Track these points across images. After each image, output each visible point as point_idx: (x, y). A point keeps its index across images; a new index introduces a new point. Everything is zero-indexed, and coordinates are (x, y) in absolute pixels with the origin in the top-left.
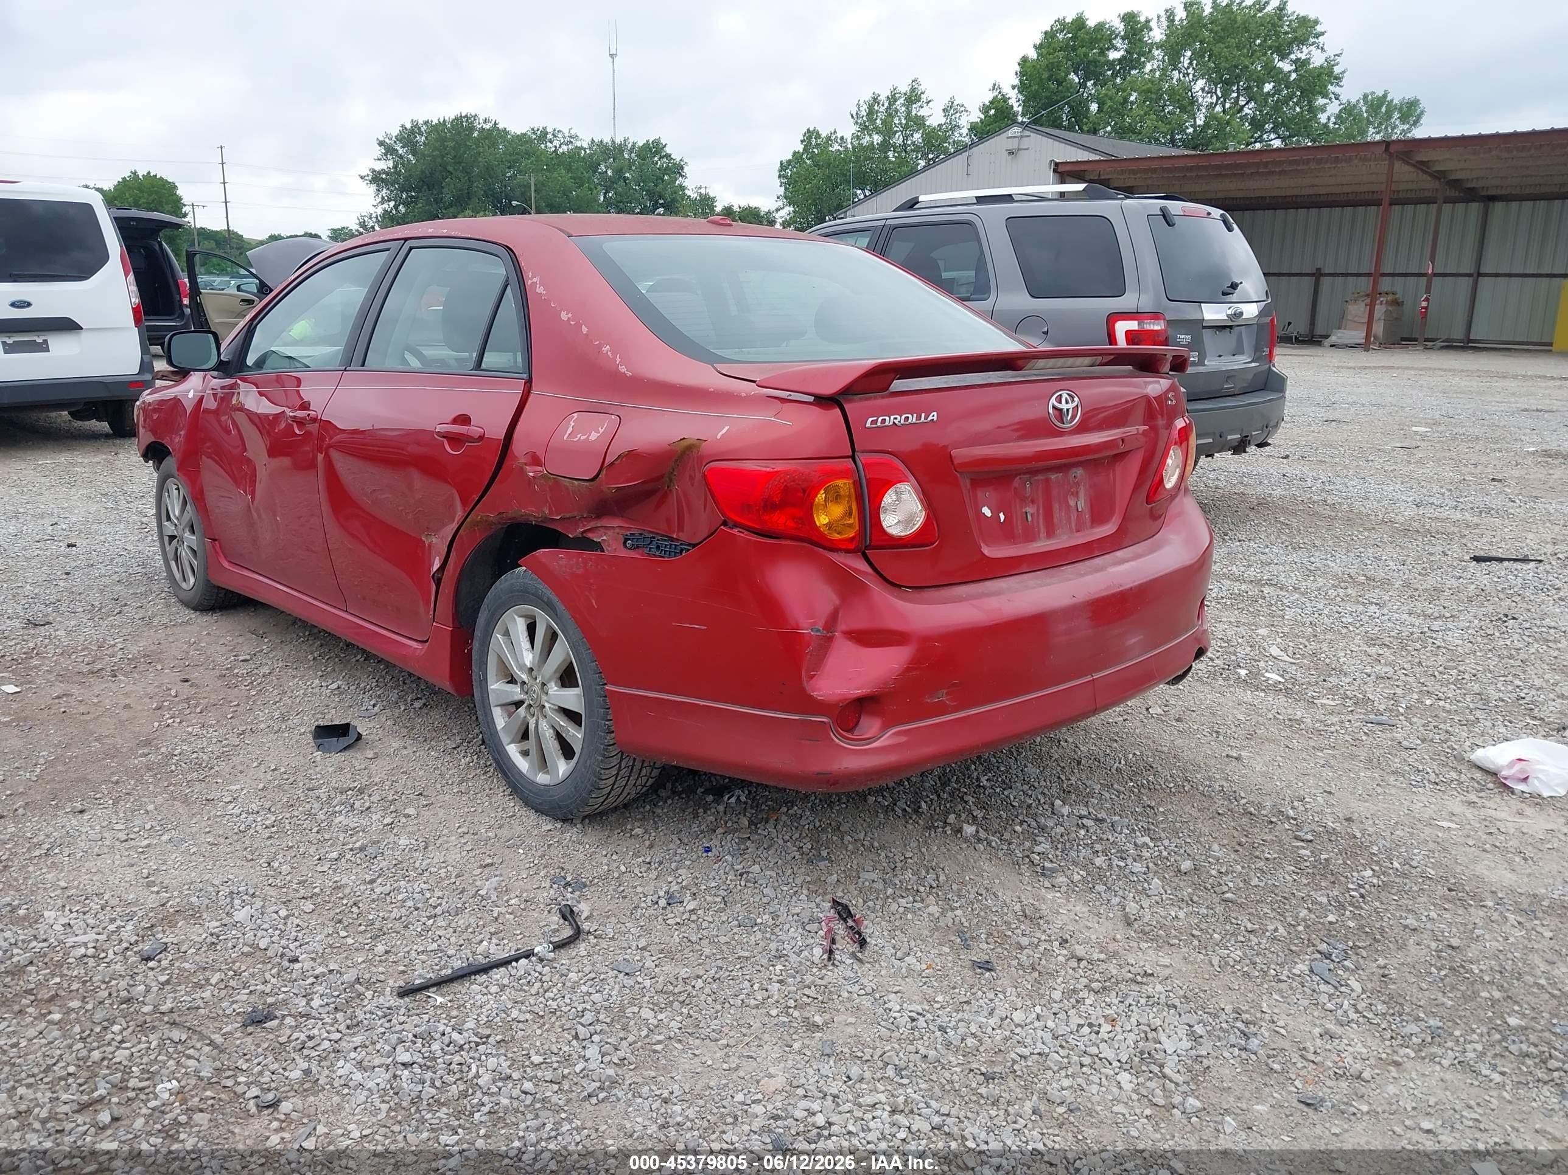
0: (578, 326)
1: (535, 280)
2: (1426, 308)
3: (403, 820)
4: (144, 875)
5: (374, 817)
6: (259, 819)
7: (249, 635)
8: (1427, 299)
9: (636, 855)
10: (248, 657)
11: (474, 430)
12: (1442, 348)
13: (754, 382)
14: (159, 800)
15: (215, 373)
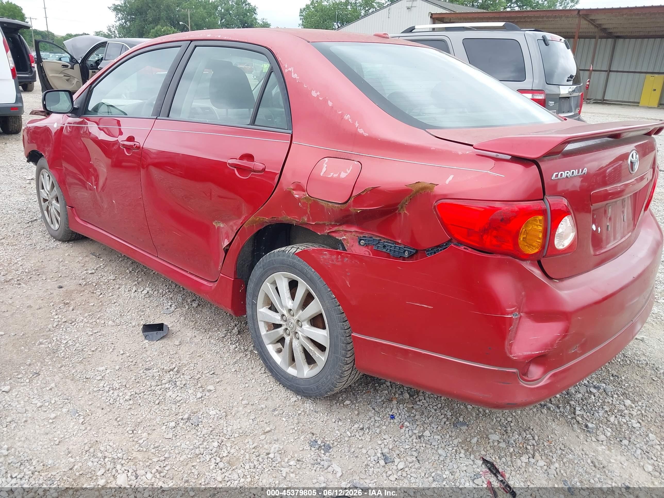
0: (325, 101)
1: (290, 69)
2: (588, 85)
3: (208, 394)
4: (57, 442)
5: (190, 392)
6: (121, 394)
7: (92, 256)
8: (589, 81)
9: (353, 422)
10: (93, 271)
11: (257, 165)
12: (594, 103)
13: (472, 145)
14: (57, 378)
15: (70, 115)
